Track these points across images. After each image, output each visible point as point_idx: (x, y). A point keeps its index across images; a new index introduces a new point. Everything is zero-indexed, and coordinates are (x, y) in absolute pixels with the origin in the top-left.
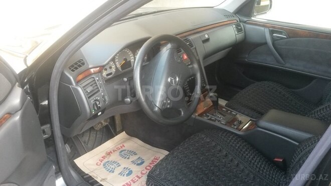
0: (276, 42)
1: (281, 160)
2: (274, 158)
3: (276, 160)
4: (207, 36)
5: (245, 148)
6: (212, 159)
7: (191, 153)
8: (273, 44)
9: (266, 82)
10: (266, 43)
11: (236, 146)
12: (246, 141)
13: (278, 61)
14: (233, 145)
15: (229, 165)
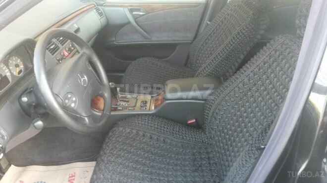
0: (137, 20)
1: (194, 121)
2: (187, 122)
3: (189, 122)
4: (76, 26)
5: (163, 123)
6: (141, 146)
7: (120, 151)
8: (136, 22)
9: (141, 59)
10: (129, 23)
11: (155, 125)
12: (160, 117)
13: (145, 38)
14: (152, 125)
15: (158, 145)
